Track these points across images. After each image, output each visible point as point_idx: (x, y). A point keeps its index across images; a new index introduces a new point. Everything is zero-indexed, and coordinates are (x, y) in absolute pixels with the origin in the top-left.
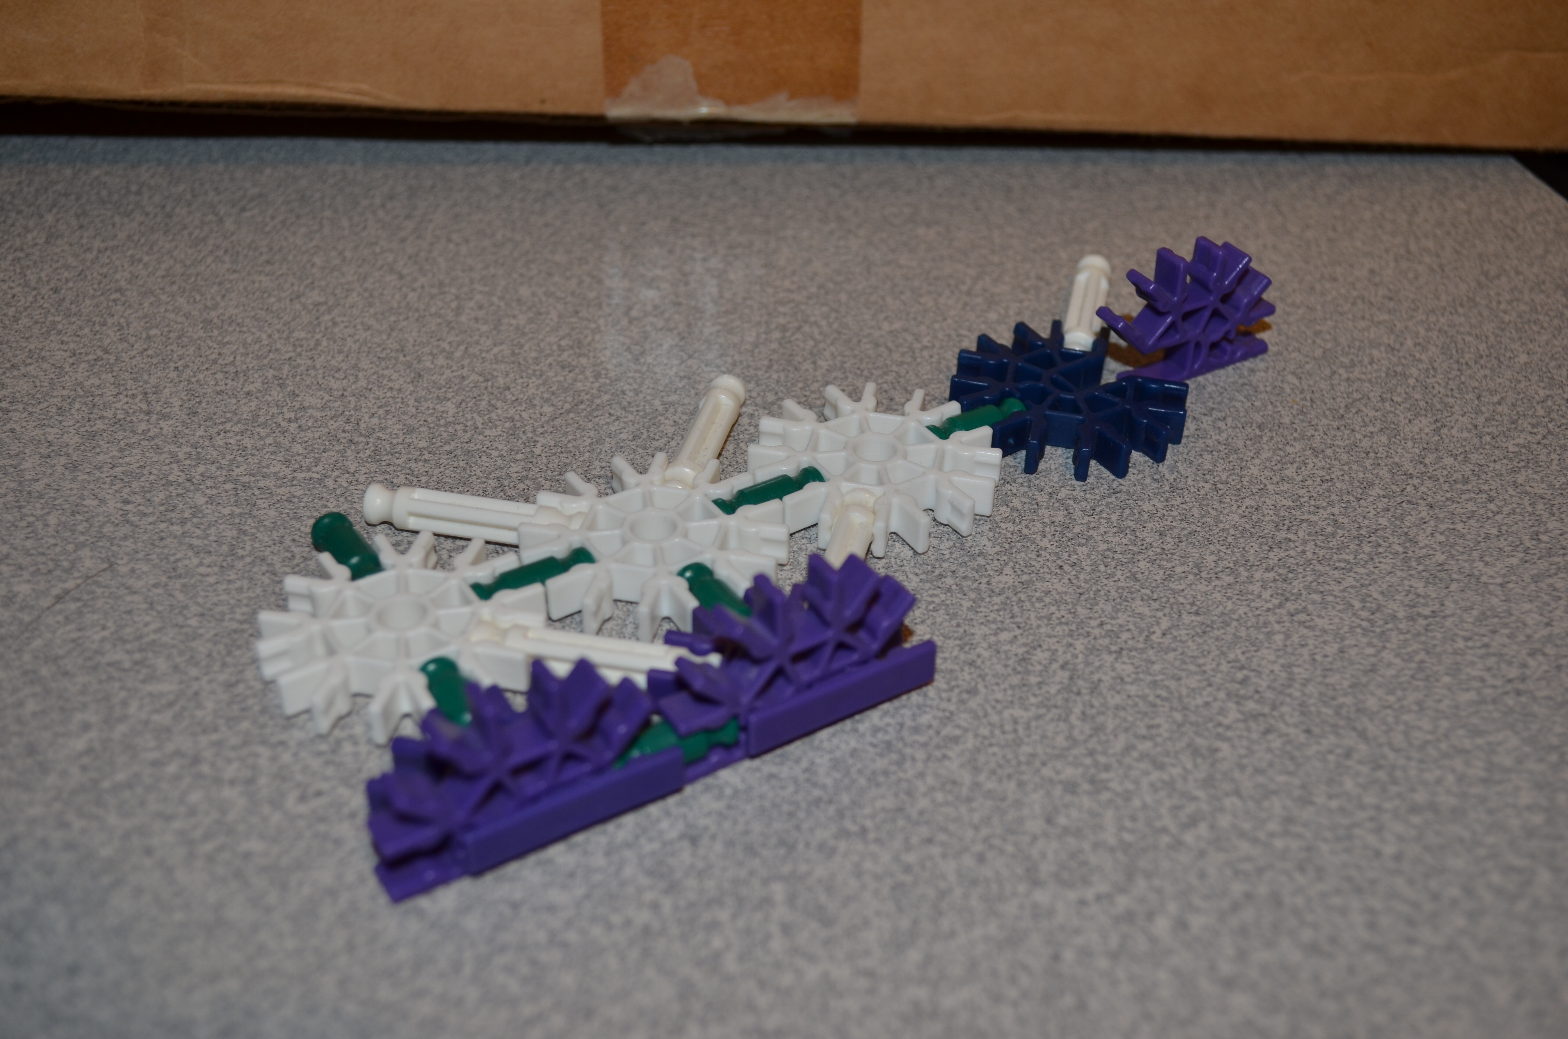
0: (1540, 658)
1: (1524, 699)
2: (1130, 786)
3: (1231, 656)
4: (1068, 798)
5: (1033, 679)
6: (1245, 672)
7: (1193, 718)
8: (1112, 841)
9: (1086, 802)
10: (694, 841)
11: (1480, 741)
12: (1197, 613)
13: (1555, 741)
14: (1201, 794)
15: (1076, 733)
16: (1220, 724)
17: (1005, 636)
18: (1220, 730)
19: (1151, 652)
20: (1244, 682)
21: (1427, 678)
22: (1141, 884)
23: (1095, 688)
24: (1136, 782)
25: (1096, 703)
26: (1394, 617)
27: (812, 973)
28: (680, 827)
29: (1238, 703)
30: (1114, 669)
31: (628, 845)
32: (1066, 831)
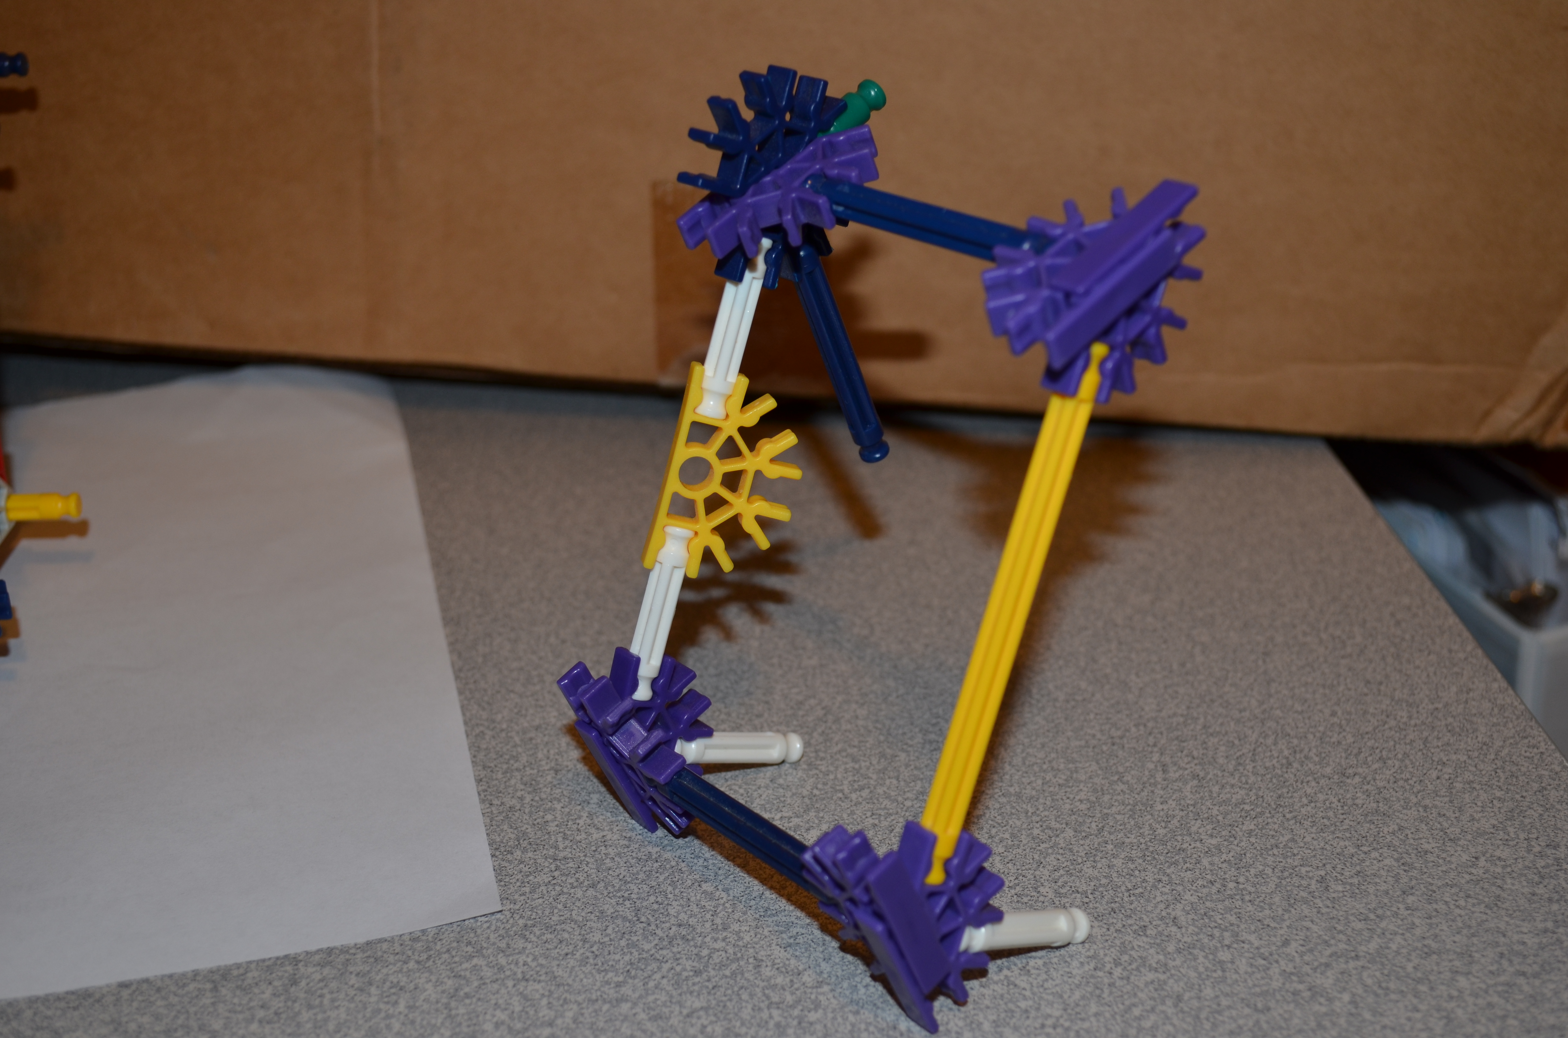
0: (1142, 728)
1: (1115, 747)
2: (832, 768)
3: (935, 711)
4: (790, 771)
5: (801, 713)
6: (939, 720)
7: (891, 739)
8: (805, 793)
9: (800, 773)
10: (556, 772)
11: (1071, 766)
12: (926, 688)
13: (1121, 769)
14: (874, 777)
15: (813, 741)
16: (906, 744)
17: (795, 690)
18: (905, 747)
19: (883, 706)
20: (934, 725)
21: (1057, 732)
22: (812, 814)
23: (837, 720)
24: (837, 768)
25: (834, 727)
26: (1056, 700)
27: (596, 835)
28: (553, 764)
29: (925, 735)
30: (855, 711)
31: (518, 770)
32: (781, 786)
